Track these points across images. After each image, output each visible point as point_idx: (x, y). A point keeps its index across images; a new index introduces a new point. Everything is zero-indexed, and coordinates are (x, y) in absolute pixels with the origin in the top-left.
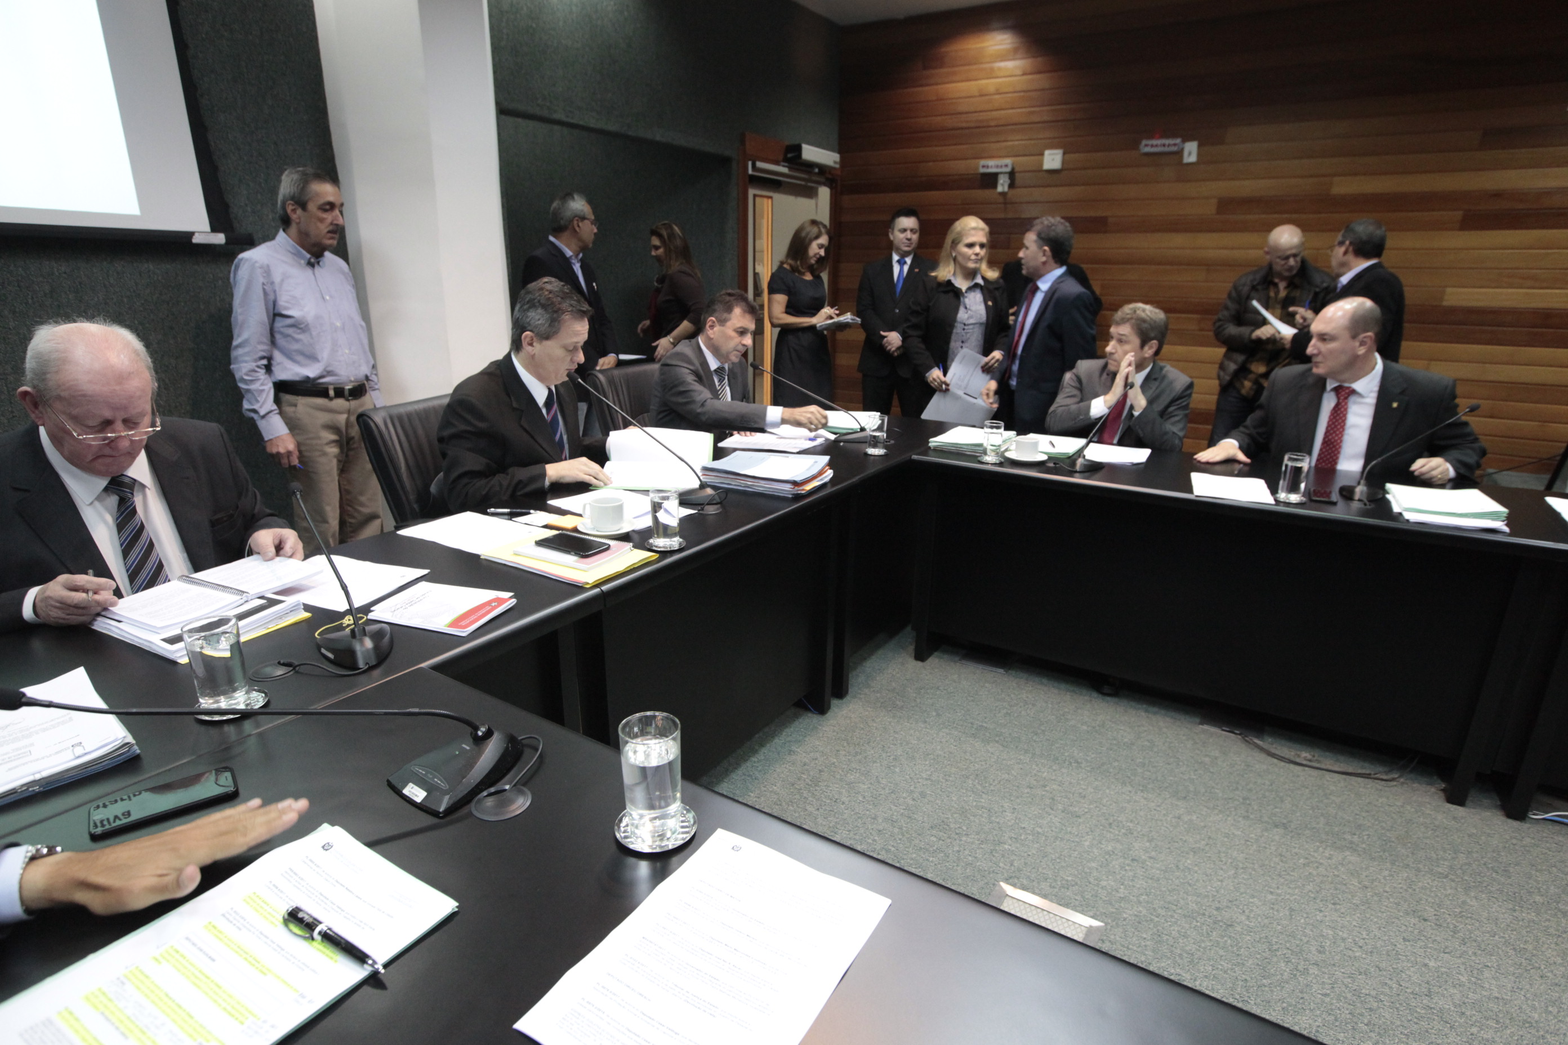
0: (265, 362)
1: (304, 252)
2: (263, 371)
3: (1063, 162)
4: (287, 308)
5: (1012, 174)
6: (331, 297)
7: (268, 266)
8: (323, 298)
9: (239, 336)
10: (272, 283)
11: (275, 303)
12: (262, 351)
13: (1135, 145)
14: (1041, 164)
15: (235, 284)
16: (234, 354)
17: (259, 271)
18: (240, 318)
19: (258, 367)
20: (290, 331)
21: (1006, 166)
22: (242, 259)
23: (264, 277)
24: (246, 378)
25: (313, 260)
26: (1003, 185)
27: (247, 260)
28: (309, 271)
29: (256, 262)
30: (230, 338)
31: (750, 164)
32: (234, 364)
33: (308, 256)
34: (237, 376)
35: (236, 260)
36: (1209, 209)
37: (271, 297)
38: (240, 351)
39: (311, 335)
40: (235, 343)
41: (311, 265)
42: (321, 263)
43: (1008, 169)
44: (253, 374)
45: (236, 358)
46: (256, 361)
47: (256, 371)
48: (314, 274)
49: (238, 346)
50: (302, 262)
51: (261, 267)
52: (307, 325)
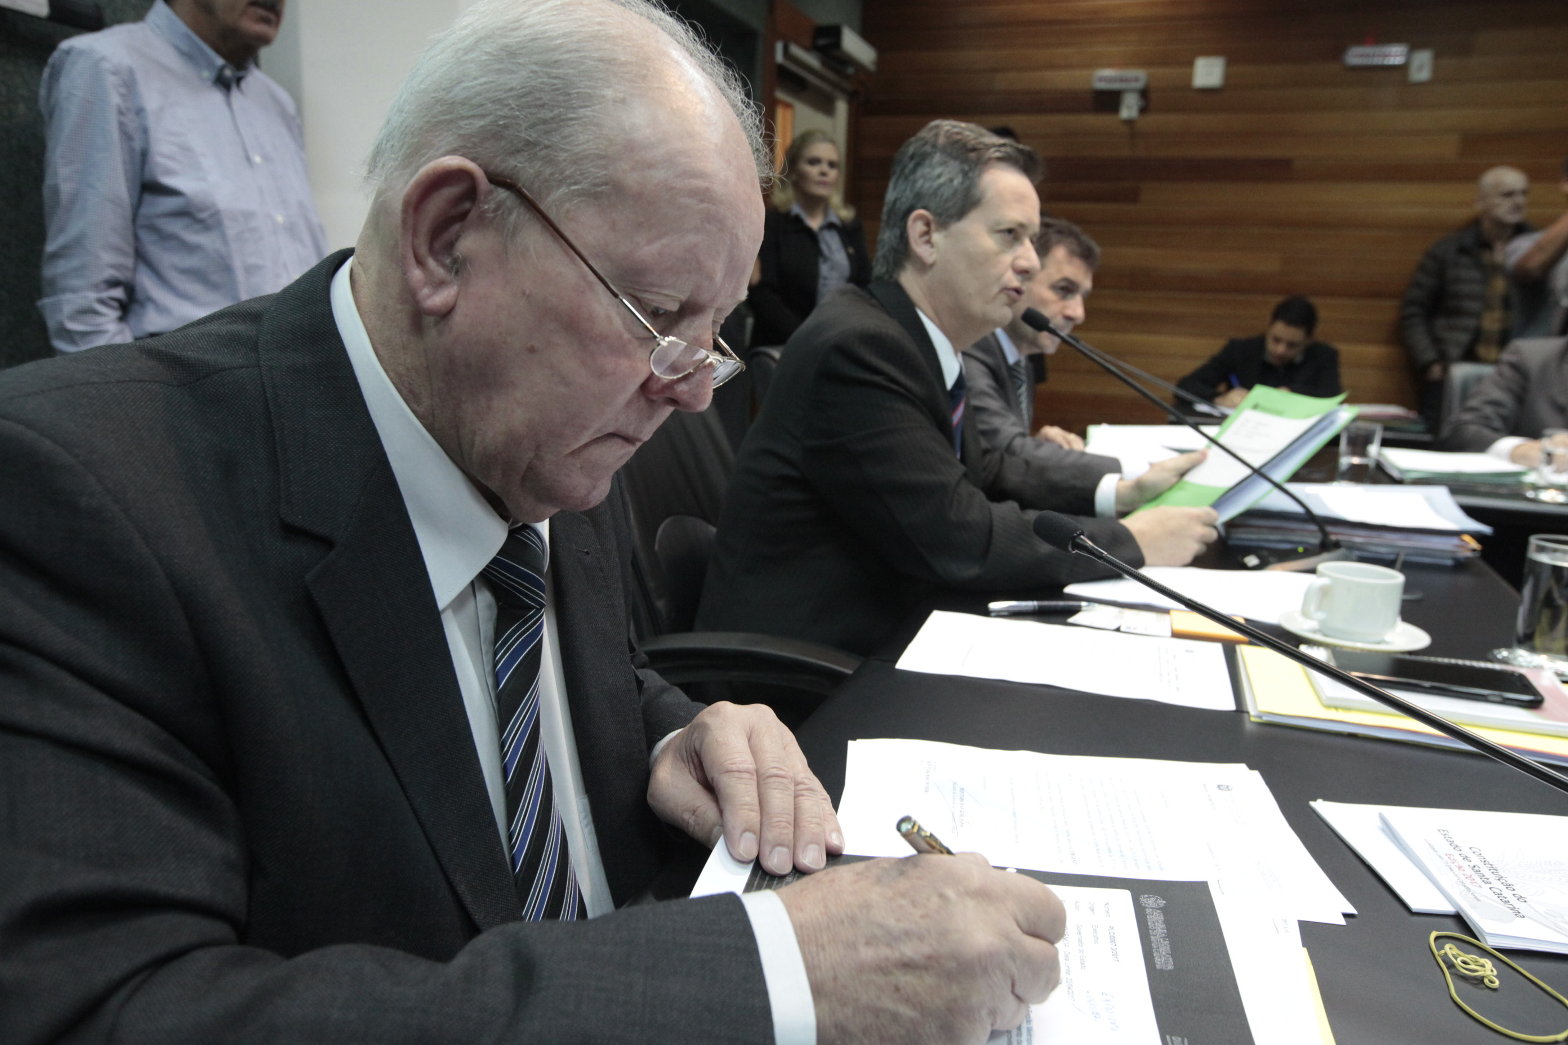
0: (118, 293)
1: (211, 53)
2: (113, 314)
3: (1227, 76)
4: (169, 172)
5: (1144, 94)
6: (266, 158)
7: (131, 72)
8: (248, 159)
9: (61, 230)
10: (140, 112)
11: (144, 155)
12: (113, 266)
13: (1338, 53)
14: (1190, 77)
15: (51, 114)
16: (49, 271)
17: (111, 80)
18: (66, 188)
19: (102, 302)
20: (175, 227)
21: (1137, 80)
22: (68, 52)
23: (122, 95)
24: (73, 326)
25: (228, 73)
26: (1129, 109)
27: (81, 53)
28: (216, 96)
29: (103, 59)
30: (40, 237)
31: (779, 47)
32: (48, 296)
33: (220, 61)
34: (51, 324)
35: (56, 55)
36: (1448, 149)
37: (138, 145)
38: (61, 267)
39: (223, 236)
40: (50, 247)
41: (224, 84)
42: (244, 84)
43: (1140, 85)
44: (91, 319)
45: (53, 282)
46: (96, 287)
47: (95, 312)
48: (229, 104)
49: (56, 256)
50: (206, 74)
51: (115, 73)
52: (216, 214)
